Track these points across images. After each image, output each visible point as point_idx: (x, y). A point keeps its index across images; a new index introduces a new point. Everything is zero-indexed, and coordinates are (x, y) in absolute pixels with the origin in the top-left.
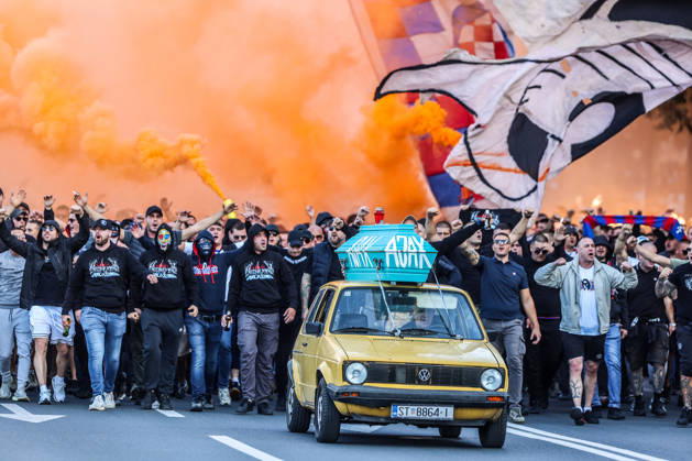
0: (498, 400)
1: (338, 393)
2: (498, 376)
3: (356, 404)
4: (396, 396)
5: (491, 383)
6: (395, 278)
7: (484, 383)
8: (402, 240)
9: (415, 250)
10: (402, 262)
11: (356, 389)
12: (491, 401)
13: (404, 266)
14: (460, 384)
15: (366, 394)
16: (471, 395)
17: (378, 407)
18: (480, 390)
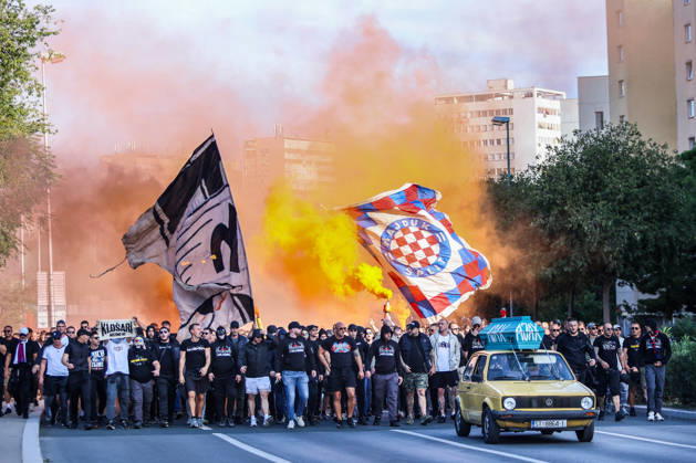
0: (591, 415)
1: (499, 416)
2: (590, 401)
3: (511, 421)
4: (534, 415)
5: (587, 404)
6: (522, 347)
7: (583, 405)
8: (525, 326)
9: (532, 331)
10: (525, 338)
11: (509, 412)
12: (587, 415)
14: (569, 407)
15: (516, 415)
16: (575, 412)
17: (523, 423)
18: (581, 409)
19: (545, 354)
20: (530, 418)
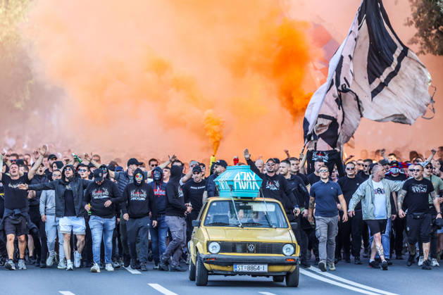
0: (292, 261)
1: (204, 259)
2: (292, 248)
3: (215, 264)
4: (236, 259)
5: (288, 252)
6: (240, 195)
7: (284, 251)
8: (243, 174)
9: (250, 180)
10: (243, 186)
11: (213, 256)
12: (288, 261)
13: (244, 188)
14: (271, 253)
15: (219, 259)
16: (276, 258)
17: (226, 266)
18: (282, 255)
19: (263, 202)
20: (231, 263)
